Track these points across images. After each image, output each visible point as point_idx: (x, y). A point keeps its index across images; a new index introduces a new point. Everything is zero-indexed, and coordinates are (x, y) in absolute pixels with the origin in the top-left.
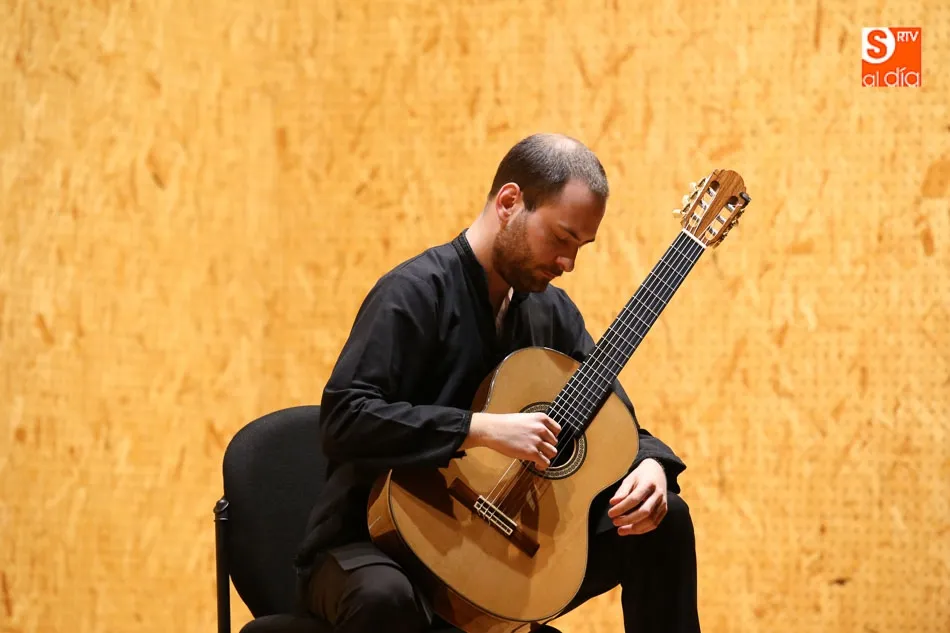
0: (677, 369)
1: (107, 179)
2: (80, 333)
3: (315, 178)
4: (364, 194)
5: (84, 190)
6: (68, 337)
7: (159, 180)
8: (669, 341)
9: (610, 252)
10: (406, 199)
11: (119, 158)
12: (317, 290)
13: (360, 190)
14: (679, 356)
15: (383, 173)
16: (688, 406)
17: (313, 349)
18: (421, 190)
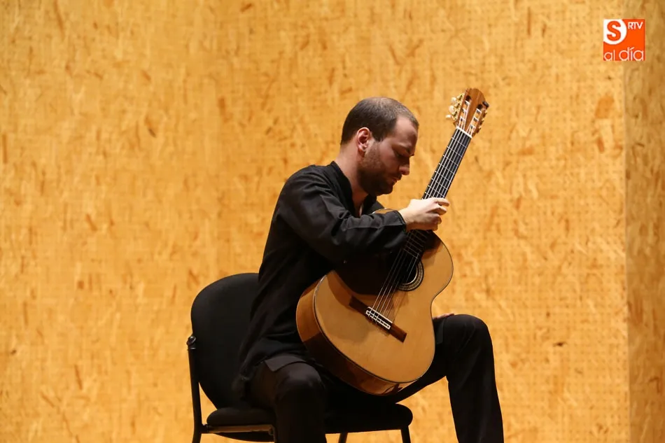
0: (458, 226)
1: (122, 133)
2: (112, 223)
3: (243, 126)
4: (271, 134)
5: (109, 141)
6: (105, 226)
7: (152, 132)
10: (295, 135)
11: (128, 121)
12: (247, 190)
13: (269, 130)
14: (459, 218)
15: (281, 120)
16: (466, 247)
17: (247, 224)
18: (304, 129)
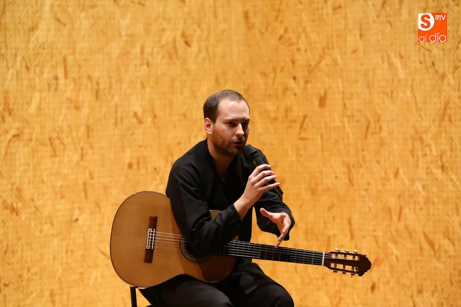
0: (420, 116)
1: (162, 47)
2: (155, 117)
3: (262, 33)
4: (282, 40)
5: (152, 54)
6: (149, 119)
7: (187, 44)
8: (416, 103)
9: (388, 64)
10: (300, 42)
11: (168, 36)
12: (266, 84)
13: (281, 38)
14: (421, 109)
15: (290, 30)
16: (426, 132)
17: (266, 111)
18: (306, 37)
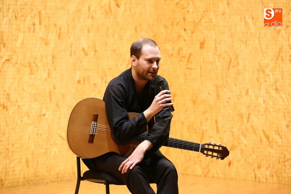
1: (102, 7)
2: (96, 51)
5: (95, 11)
6: (92, 53)
7: (118, 6)
8: (261, 48)
9: (244, 22)
10: (189, 7)
12: (166, 33)
13: (177, 4)
16: (267, 67)
